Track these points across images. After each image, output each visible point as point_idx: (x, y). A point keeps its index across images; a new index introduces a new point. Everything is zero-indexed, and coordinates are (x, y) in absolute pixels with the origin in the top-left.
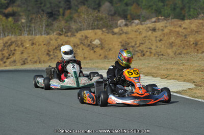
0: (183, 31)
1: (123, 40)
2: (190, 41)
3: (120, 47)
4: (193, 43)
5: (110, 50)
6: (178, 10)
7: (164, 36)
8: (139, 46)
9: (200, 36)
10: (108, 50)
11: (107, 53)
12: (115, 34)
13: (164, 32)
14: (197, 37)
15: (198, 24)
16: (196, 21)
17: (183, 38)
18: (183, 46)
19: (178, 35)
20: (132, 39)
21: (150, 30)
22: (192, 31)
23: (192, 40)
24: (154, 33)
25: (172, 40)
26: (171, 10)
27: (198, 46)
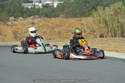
0: (51, 25)
1: (14, 30)
2: (56, 31)
3: (12, 34)
4: (58, 33)
5: (6, 35)
6: (11, 13)
7: (40, 28)
8: (24, 33)
9: (62, 28)
10: (5, 36)
11: (4, 38)
12: (9, 25)
13: (39, 25)
14: (59, 29)
15: (60, 21)
16: (59, 19)
17: (51, 29)
18: (51, 34)
19: (48, 27)
20: (19, 29)
21: (31, 24)
22: (57, 25)
23: (57, 30)
24: (33, 25)
25: (45, 30)
26: (7, 13)
27: (61, 34)
